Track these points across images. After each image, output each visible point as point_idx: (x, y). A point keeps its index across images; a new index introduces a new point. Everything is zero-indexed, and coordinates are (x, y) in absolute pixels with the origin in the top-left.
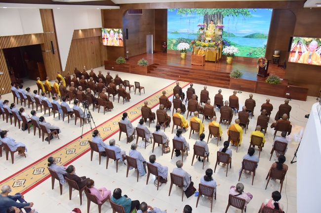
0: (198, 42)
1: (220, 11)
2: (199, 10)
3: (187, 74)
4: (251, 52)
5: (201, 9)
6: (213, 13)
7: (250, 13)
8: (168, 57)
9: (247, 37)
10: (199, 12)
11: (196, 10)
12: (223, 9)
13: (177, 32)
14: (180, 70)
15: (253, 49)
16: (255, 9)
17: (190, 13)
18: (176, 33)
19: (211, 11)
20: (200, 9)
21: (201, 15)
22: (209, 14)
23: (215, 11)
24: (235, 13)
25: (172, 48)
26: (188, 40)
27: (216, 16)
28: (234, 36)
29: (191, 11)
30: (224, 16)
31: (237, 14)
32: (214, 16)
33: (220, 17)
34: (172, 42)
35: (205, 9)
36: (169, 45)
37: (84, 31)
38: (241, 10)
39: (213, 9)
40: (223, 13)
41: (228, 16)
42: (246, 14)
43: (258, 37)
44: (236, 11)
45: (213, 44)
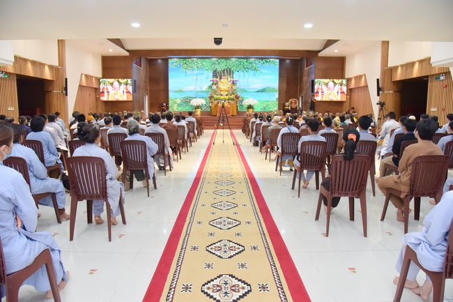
0: (215, 96)
1: (230, 67)
2: (207, 66)
4: (264, 106)
6: (223, 69)
7: (259, 69)
9: (259, 91)
10: (207, 68)
11: (203, 66)
12: (232, 65)
15: (267, 103)
17: (197, 69)
18: (181, 91)
19: (220, 67)
21: (210, 71)
22: (218, 70)
23: (225, 67)
24: (245, 69)
25: (175, 109)
27: (225, 72)
28: (246, 91)
29: (197, 67)
30: (234, 72)
31: (247, 70)
33: (230, 73)
34: (175, 103)
37: (87, 76)
40: (232, 69)
41: (238, 71)
42: (255, 69)
43: (269, 91)
45: (233, 96)
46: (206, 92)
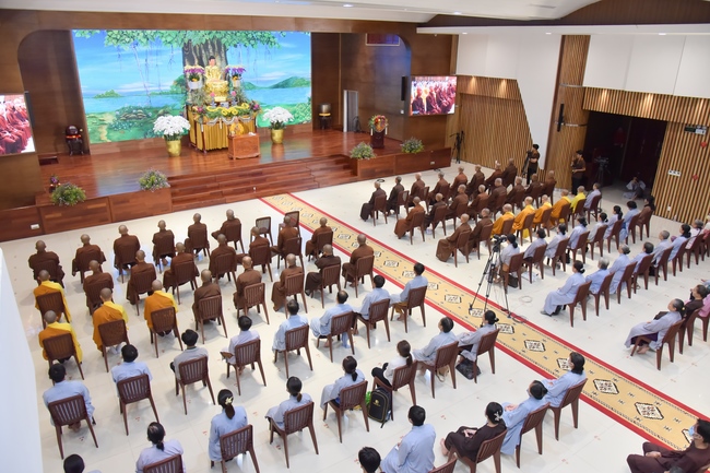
0: (210, 109)
1: (218, 36)
2: (168, 35)
3: (264, 180)
5: (173, 33)
6: (204, 42)
7: (276, 39)
8: (96, 164)
9: (277, 86)
10: (169, 39)
11: (158, 35)
12: (223, 32)
13: (112, 93)
14: (241, 176)
16: (284, 33)
17: (145, 40)
18: (111, 95)
19: (197, 37)
20: (169, 32)
21: (175, 45)
22: (194, 43)
23: (207, 37)
24: (249, 40)
25: (105, 139)
26: (150, 109)
27: (210, 47)
28: (254, 87)
29: (145, 37)
30: (228, 47)
31: (252, 42)
32: (206, 48)
33: (219, 49)
34: (102, 123)
35: (183, 32)
36: (94, 131)
38: (259, 34)
39: (202, 32)
40: (224, 41)
41: (235, 46)
42: (268, 41)
43: (296, 85)
44: (250, 36)
45: (245, 107)
46: (172, 93)
